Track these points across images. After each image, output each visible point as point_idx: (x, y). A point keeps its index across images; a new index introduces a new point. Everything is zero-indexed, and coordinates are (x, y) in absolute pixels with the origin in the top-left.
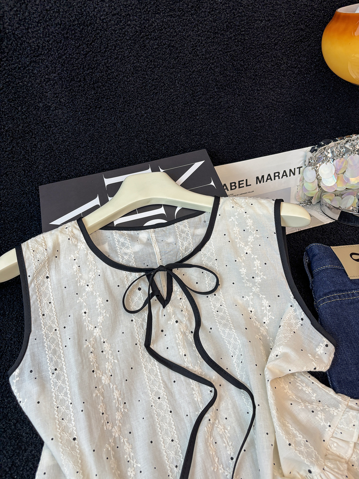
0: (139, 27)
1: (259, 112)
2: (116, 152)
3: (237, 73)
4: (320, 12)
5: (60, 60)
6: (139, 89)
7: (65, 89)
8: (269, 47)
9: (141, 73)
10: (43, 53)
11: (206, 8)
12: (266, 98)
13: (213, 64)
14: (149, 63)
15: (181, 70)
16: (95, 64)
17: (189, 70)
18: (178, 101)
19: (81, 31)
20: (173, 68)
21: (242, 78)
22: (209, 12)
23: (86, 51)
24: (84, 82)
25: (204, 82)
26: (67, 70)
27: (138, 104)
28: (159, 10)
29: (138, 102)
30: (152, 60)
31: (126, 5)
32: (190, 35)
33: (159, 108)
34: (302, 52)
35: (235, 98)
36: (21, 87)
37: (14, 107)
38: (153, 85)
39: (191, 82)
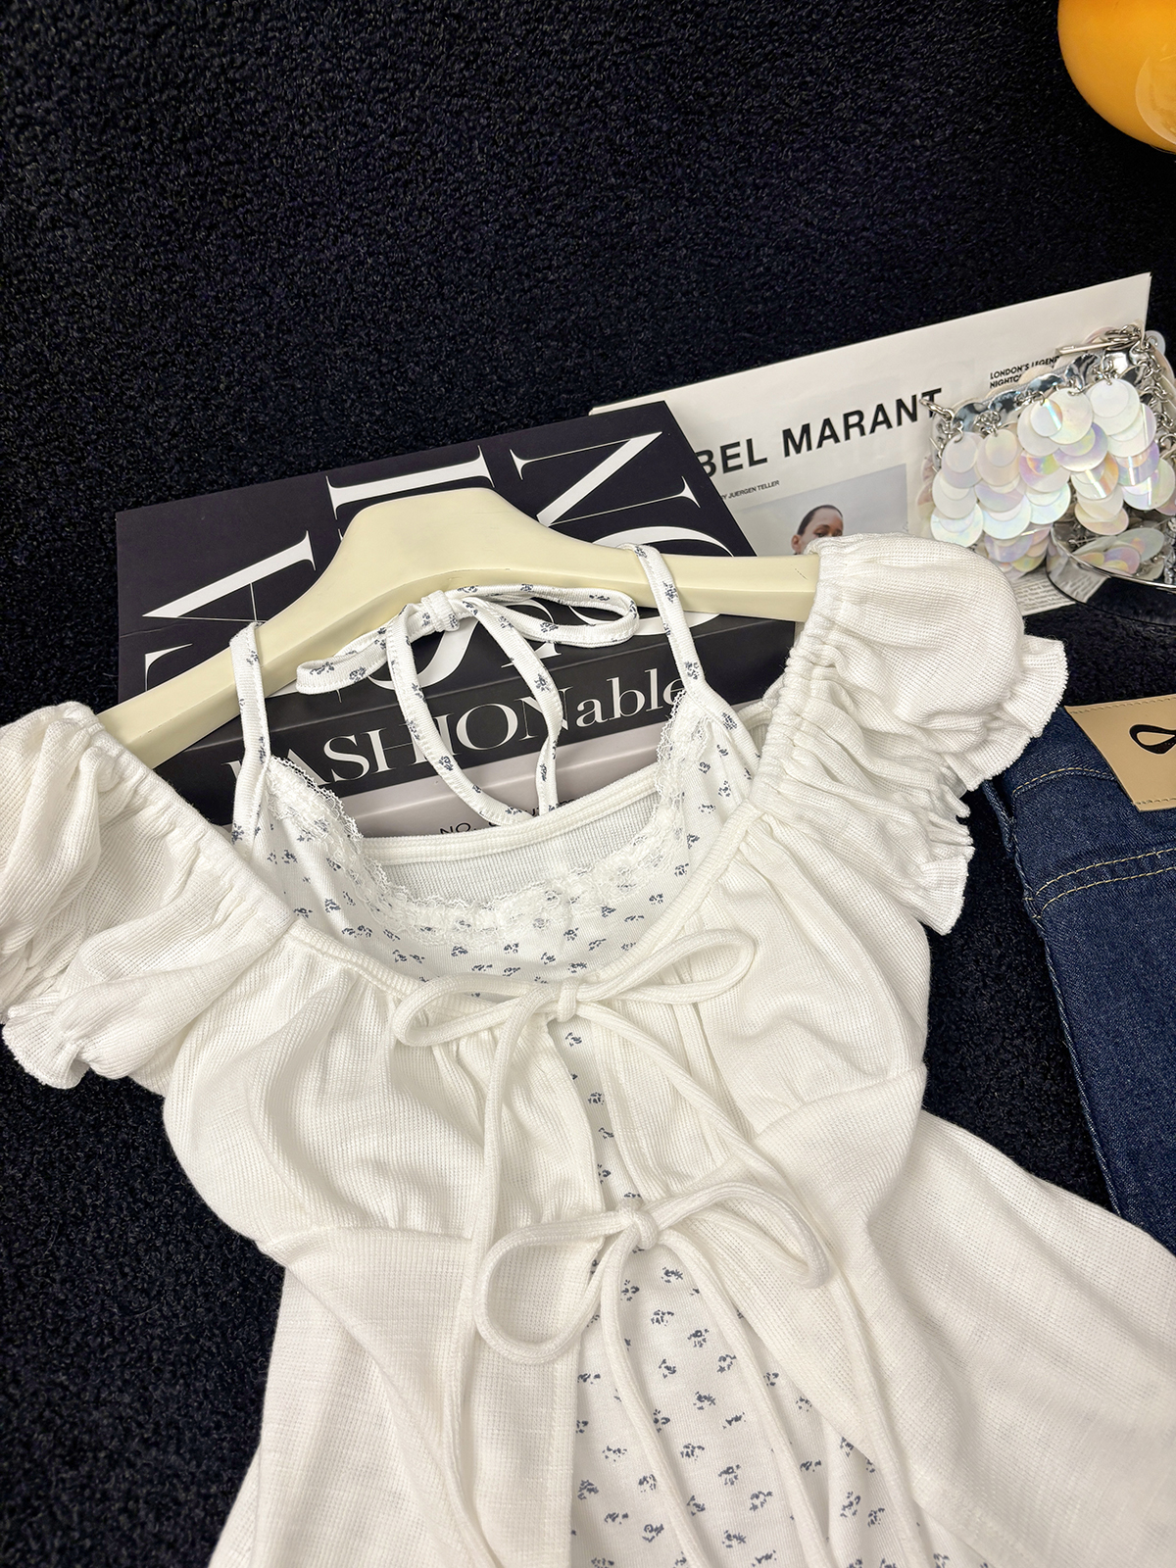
1: (761, 264)
2: (272, 391)
3: (682, 122)
5: (64, 51)
6: (345, 165)
7: (84, 154)
8: (791, 36)
9: (349, 107)
12: (786, 215)
13: (599, 85)
14: (376, 71)
15: (488, 101)
16: (190, 71)
17: (519, 104)
18: (482, 214)
20: (461, 95)
21: (704, 145)
23: (155, 23)
24: (151, 132)
26: (90, 86)
27: (342, 221)
29: (343, 214)
30: (386, 62)
33: (417, 238)
34: (903, 60)
35: (677, 211)
38: (394, 154)
39: (527, 148)
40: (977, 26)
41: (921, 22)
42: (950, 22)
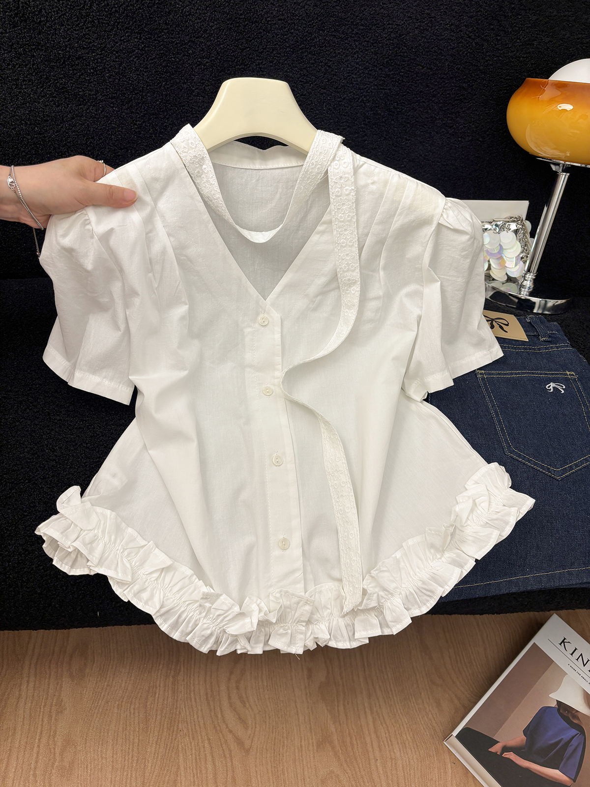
0: (301, 38)
3: (388, 114)
4: (485, 75)
5: (217, 47)
7: (213, 77)
8: (426, 97)
10: (203, 36)
13: (365, 96)
14: (302, 76)
19: (245, 26)
20: (325, 89)
21: (393, 122)
22: (373, 44)
23: (244, 46)
25: (352, 114)
28: (324, 27)
32: (348, 60)
34: (459, 113)
36: (172, 63)
40: (485, 108)
42: (477, 105)
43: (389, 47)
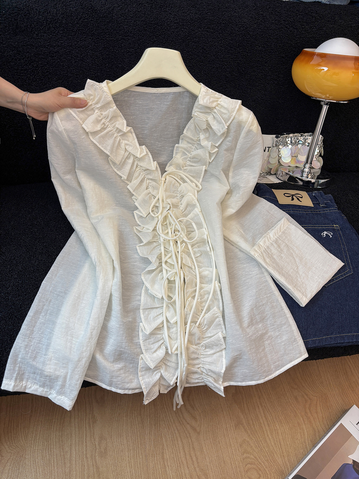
0: (188, 33)
1: (249, 103)
3: (239, 75)
4: (295, 49)
10: (130, 35)
11: (228, 31)
12: (255, 95)
13: (226, 65)
15: (206, 64)
17: (211, 66)
19: (154, 28)
21: (242, 79)
22: (230, 34)
23: (154, 40)
25: (218, 76)
28: (201, 26)
31: (183, 19)
32: (216, 45)
34: (281, 71)
36: (112, 52)
37: (104, 63)
39: (211, 74)
41: (285, 65)
43: (239, 36)
